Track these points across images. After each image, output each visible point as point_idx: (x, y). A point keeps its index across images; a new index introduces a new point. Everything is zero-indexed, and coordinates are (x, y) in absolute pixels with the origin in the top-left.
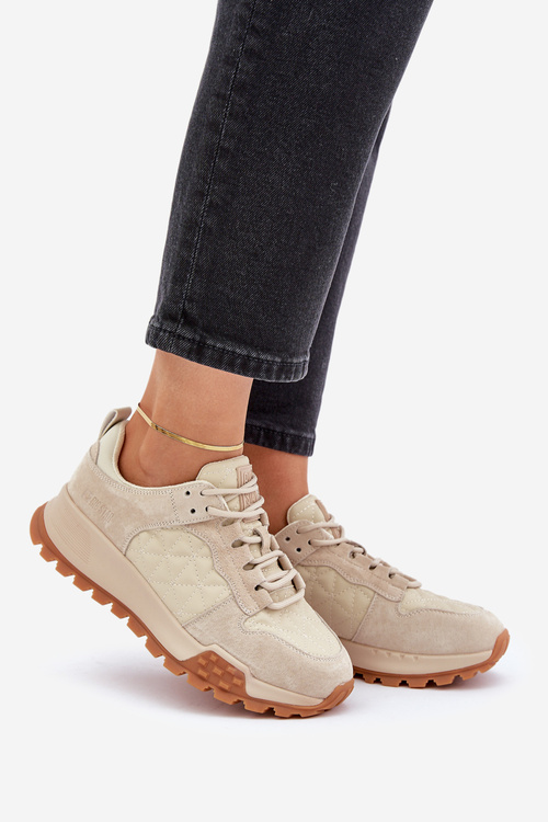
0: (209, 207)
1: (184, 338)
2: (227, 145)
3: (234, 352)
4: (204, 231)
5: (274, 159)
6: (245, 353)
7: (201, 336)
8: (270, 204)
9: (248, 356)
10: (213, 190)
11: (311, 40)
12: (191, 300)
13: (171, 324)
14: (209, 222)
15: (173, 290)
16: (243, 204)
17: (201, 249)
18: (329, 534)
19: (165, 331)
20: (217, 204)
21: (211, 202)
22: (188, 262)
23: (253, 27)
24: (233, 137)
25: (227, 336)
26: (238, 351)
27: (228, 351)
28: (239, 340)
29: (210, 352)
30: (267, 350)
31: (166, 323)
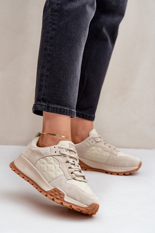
0: (47, 70)
1: (43, 105)
2: (50, 53)
3: (57, 108)
4: (46, 76)
5: (62, 55)
6: (60, 107)
7: (48, 105)
8: (62, 66)
9: (61, 108)
10: (47, 65)
11: (68, 24)
12: (44, 95)
13: (39, 102)
14: (47, 74)
15: (39, 93)
16: (55, 67)
17: (45, 81)
18: (99, 138)
19: (38, 104)
20: (49, 69)
21: (47, 68)
22: (42, 85)
23: (53, 23)
24: (51, 51)
25: (54, 104)
26: (58, 107)
27: (55, 108)
28: (58, 104)
29: (50, 108)
30: (66, 106)
31: (37, 102)
